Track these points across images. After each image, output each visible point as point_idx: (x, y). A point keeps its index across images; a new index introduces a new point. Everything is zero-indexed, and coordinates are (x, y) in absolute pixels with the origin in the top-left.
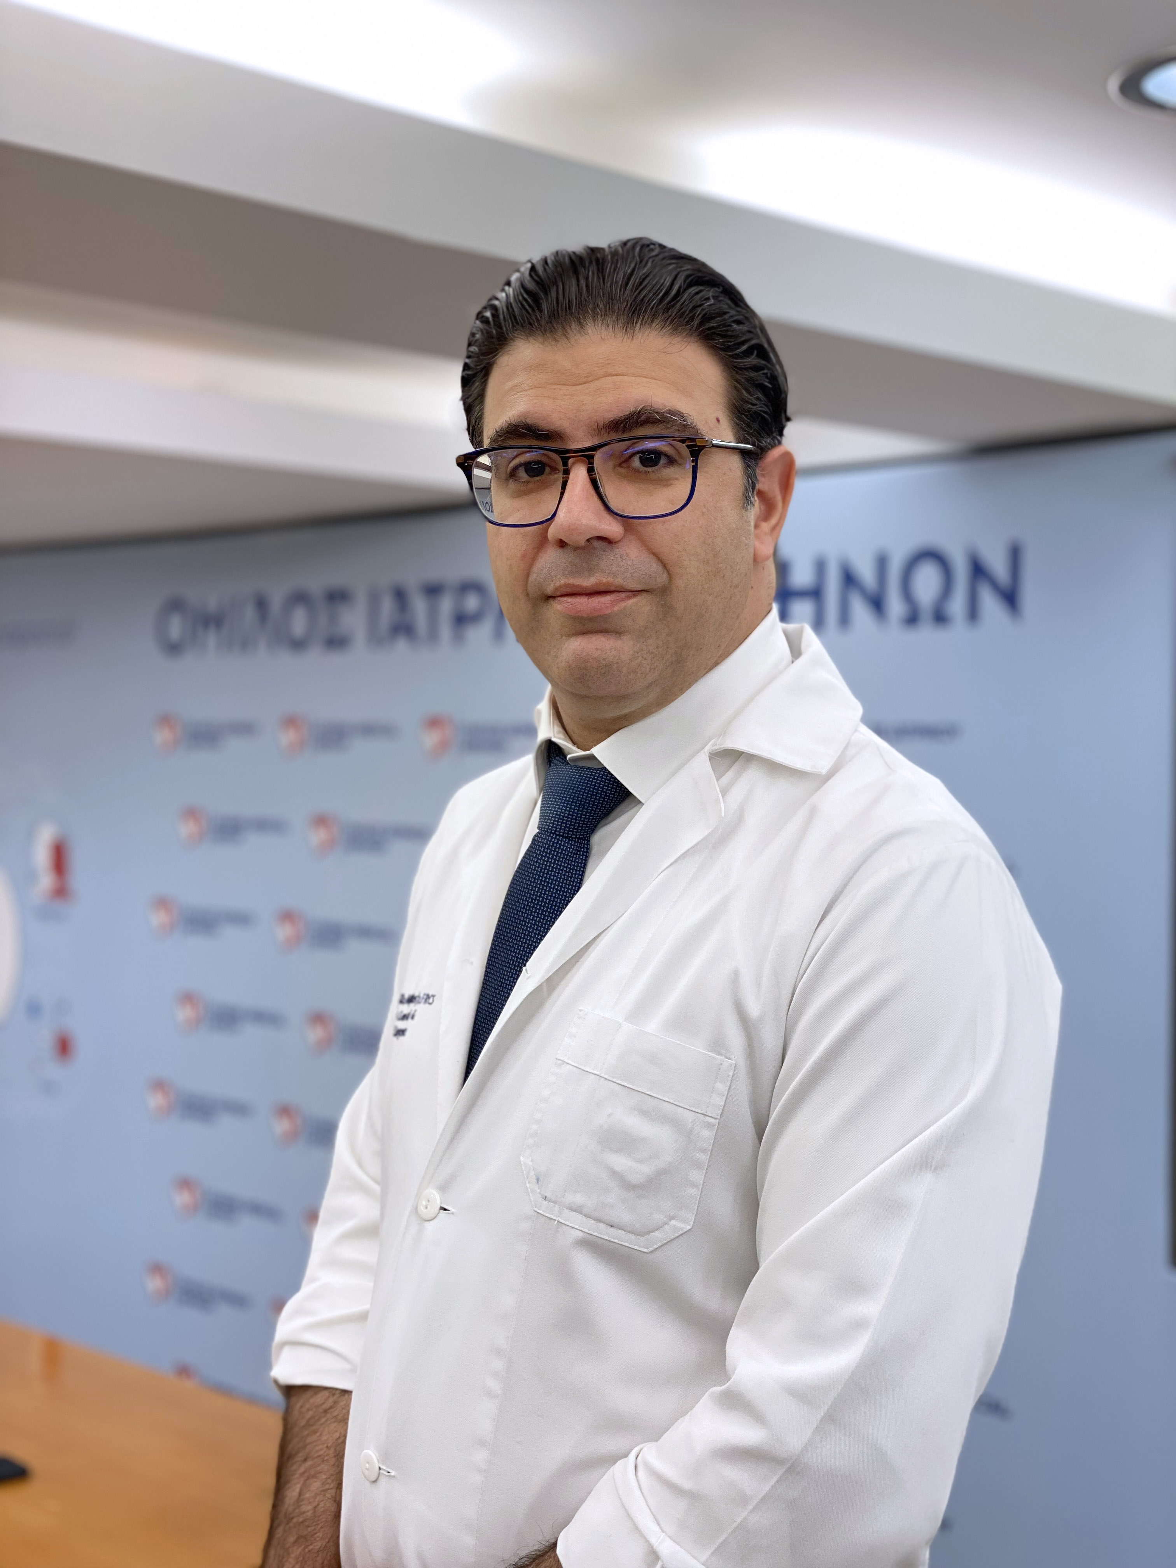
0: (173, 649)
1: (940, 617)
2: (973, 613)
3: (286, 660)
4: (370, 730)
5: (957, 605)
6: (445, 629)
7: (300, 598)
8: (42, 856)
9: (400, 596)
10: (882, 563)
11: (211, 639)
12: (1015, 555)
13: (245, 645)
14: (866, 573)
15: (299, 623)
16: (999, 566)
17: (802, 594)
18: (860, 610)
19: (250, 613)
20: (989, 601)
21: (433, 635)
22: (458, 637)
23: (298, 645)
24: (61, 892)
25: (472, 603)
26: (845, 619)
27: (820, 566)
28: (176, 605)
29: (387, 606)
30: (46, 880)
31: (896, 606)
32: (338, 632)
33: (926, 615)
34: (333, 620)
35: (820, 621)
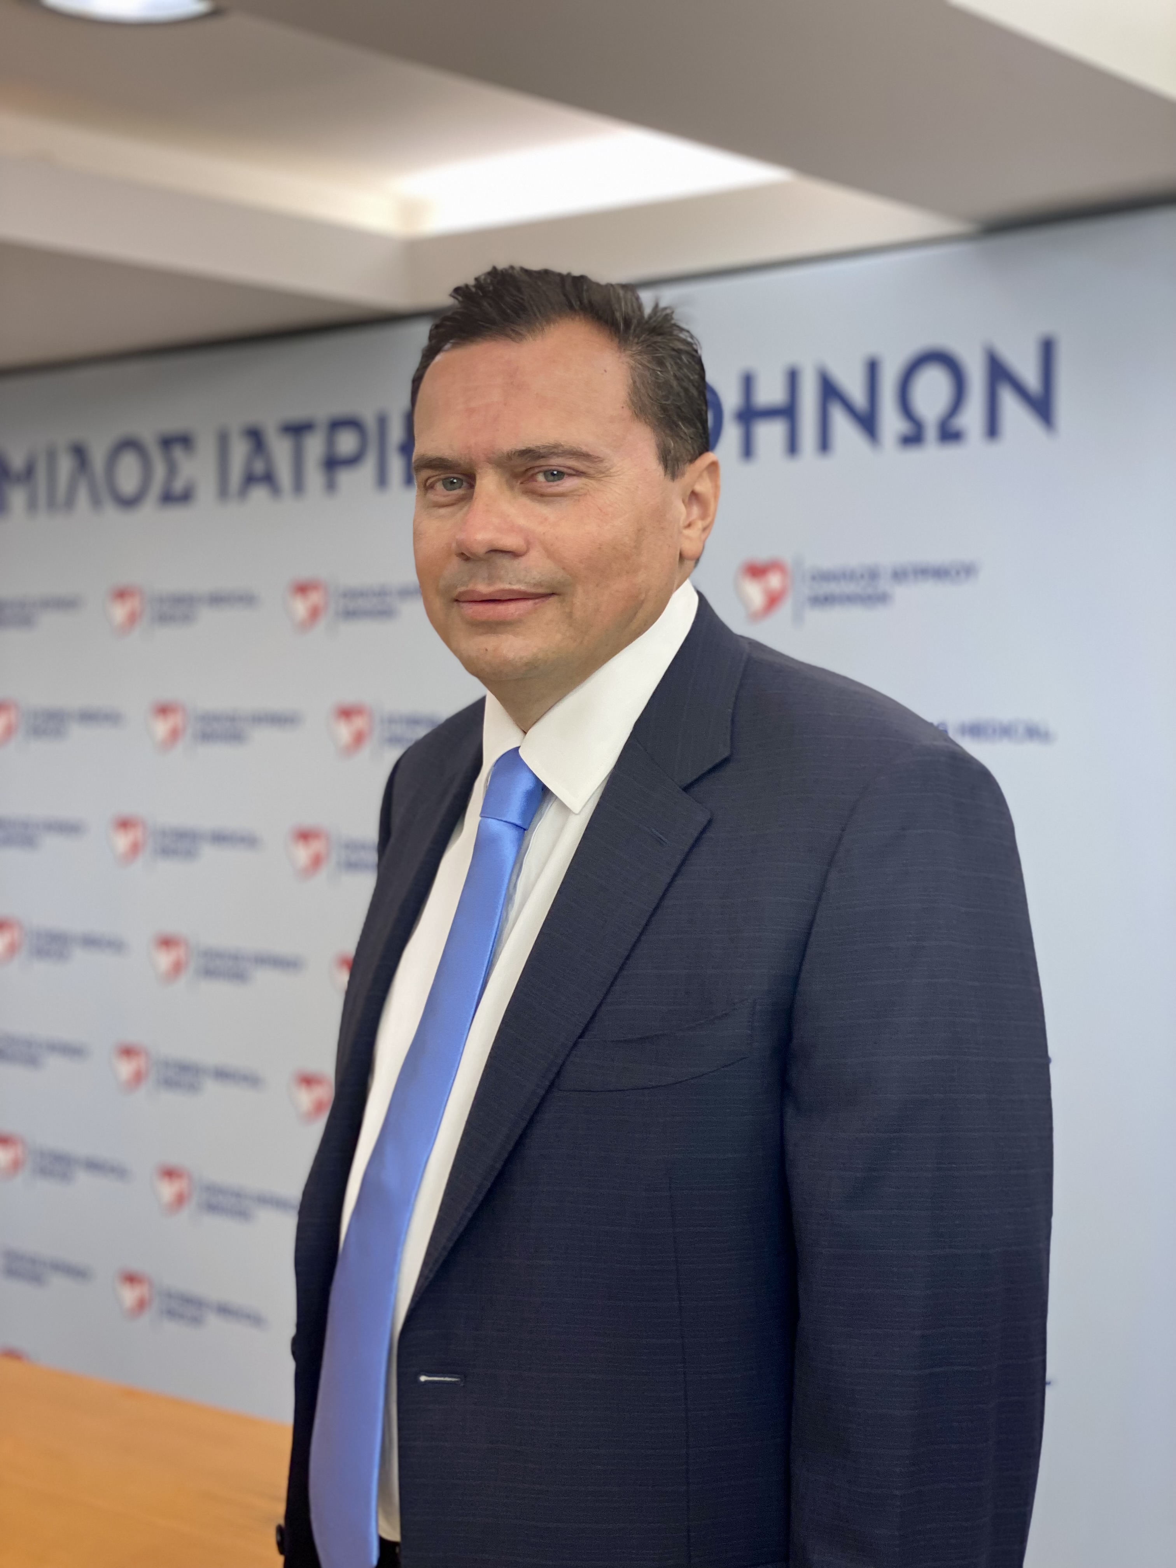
1: (949, 434)
2: (992, 429)
3: (116, 520)
4: (222, 599)
5: (972, 418)
6: (314, 476)
7: (129, 444)
9: (255, 436)
10: (873, 369)
11: (18, 499)
12: (1047, 352)
14: (852, 382)
15: (128, 475)
16: (1025, 366)
17: (770, 413)
18: (845, 430)
19: (65, 465)
20: (1014, 412)
21: (299, 486)
22: (331, 486)
23: (128, 503)
25: (347, 443)
26: (824, 444)
27: (793, 378)
29: (240, 450)
31: (891, 423)
32: (178, 486)
33: (931, 432)
34: (172, 469)
35: (793, 446)
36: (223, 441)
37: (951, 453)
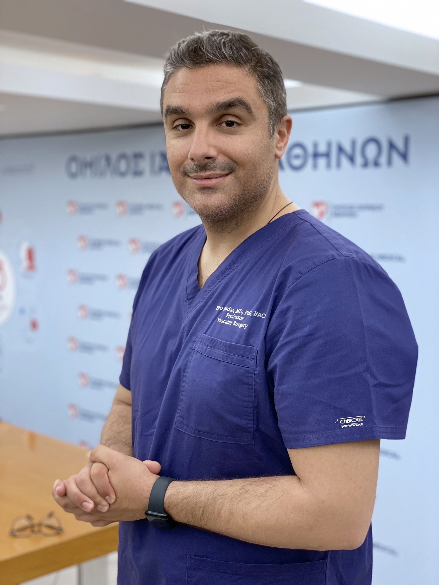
0: (73, 176)
1: (376, 164)
3: (118, 180)
4: (152, 207)
5: (383, 159)
8: (23, 254)
10: (354, 143)
11: (88, 171)
12: (407, 140)
13: (102, 174)
14: (347, 147)
15: (123, 165)
16: (400, 144)
18: (345, 161)
20: (396, 158)
23: (123, 174)
24: (31, 267)
26: (339, 165)
28: (73, 159)
29: (158, 160)
30: (25, 263)
31: (359, 160)
36: (153, 157)
37: (376, 170)
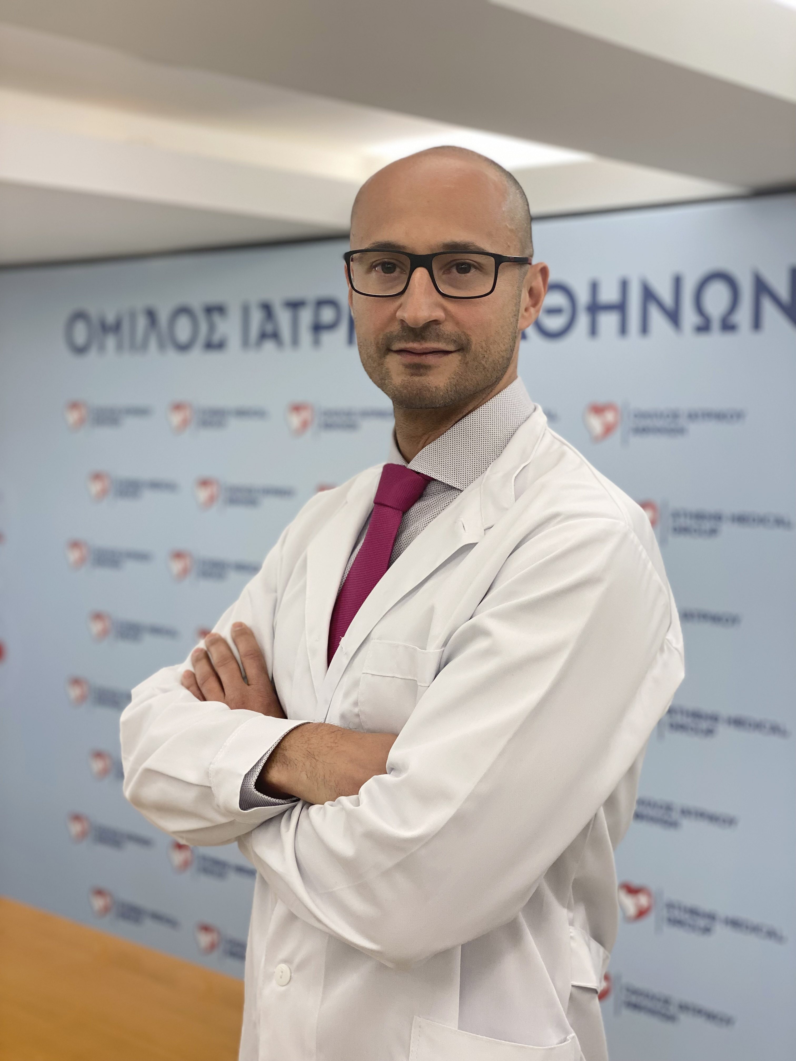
0: (80, 350)
1: (727, 326)
2: (757, 324)
3: (175, 358)
4: (246, 413)
5: (743, 316)
6: (306, 335)
7: (184, 310)
9: (267, 309)
10: (678, 282)
11: (111, 342)
12: (794, 277)
14: (663, 291)
15: (183, 330)
16: (779, 285)
17: (609, 308)
19: (142, 322)
20: (772, 314)
21: (295, 341)
22: (316, 342)
23: (184, 348)
25: (327, 315)
26: (645, 329)
27: (624, 285)
28: (80, 316)
29: (257, 317)
31: (689, 317)
32: (216, 338)
33: (716, 324)
34: (212, 328)
35: (623, 329)
36: (246, 311)
37: (728, 339)
